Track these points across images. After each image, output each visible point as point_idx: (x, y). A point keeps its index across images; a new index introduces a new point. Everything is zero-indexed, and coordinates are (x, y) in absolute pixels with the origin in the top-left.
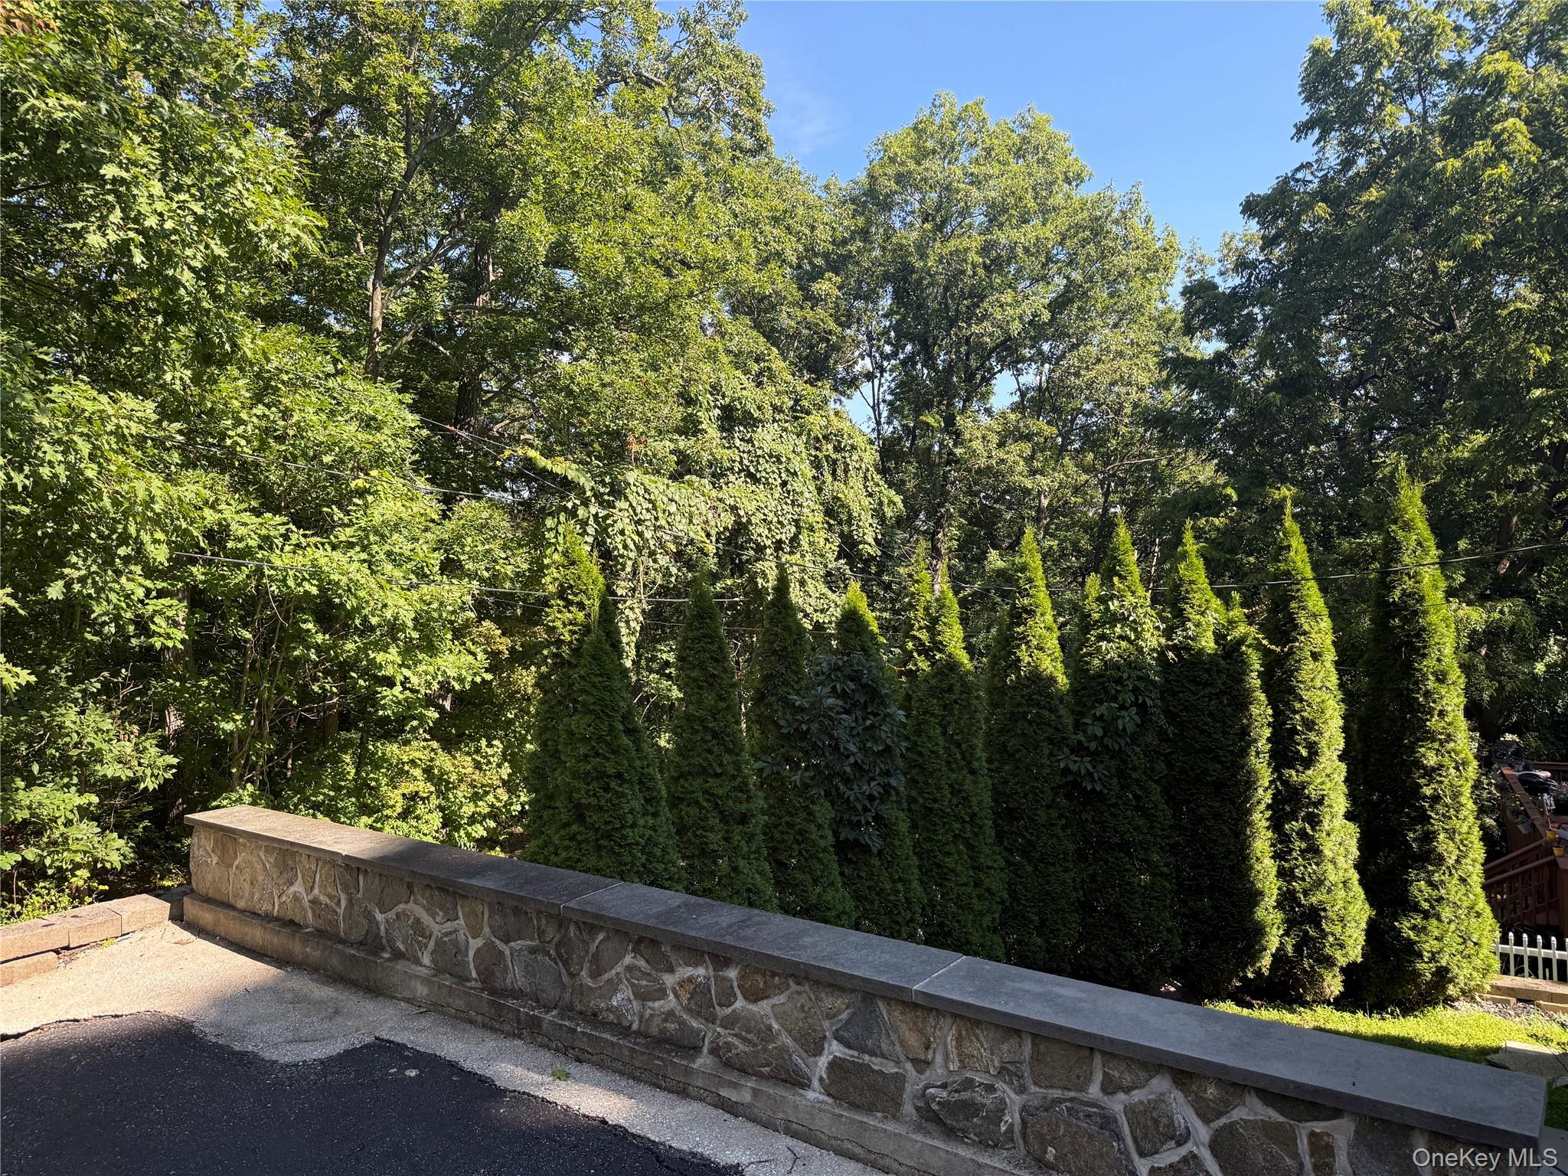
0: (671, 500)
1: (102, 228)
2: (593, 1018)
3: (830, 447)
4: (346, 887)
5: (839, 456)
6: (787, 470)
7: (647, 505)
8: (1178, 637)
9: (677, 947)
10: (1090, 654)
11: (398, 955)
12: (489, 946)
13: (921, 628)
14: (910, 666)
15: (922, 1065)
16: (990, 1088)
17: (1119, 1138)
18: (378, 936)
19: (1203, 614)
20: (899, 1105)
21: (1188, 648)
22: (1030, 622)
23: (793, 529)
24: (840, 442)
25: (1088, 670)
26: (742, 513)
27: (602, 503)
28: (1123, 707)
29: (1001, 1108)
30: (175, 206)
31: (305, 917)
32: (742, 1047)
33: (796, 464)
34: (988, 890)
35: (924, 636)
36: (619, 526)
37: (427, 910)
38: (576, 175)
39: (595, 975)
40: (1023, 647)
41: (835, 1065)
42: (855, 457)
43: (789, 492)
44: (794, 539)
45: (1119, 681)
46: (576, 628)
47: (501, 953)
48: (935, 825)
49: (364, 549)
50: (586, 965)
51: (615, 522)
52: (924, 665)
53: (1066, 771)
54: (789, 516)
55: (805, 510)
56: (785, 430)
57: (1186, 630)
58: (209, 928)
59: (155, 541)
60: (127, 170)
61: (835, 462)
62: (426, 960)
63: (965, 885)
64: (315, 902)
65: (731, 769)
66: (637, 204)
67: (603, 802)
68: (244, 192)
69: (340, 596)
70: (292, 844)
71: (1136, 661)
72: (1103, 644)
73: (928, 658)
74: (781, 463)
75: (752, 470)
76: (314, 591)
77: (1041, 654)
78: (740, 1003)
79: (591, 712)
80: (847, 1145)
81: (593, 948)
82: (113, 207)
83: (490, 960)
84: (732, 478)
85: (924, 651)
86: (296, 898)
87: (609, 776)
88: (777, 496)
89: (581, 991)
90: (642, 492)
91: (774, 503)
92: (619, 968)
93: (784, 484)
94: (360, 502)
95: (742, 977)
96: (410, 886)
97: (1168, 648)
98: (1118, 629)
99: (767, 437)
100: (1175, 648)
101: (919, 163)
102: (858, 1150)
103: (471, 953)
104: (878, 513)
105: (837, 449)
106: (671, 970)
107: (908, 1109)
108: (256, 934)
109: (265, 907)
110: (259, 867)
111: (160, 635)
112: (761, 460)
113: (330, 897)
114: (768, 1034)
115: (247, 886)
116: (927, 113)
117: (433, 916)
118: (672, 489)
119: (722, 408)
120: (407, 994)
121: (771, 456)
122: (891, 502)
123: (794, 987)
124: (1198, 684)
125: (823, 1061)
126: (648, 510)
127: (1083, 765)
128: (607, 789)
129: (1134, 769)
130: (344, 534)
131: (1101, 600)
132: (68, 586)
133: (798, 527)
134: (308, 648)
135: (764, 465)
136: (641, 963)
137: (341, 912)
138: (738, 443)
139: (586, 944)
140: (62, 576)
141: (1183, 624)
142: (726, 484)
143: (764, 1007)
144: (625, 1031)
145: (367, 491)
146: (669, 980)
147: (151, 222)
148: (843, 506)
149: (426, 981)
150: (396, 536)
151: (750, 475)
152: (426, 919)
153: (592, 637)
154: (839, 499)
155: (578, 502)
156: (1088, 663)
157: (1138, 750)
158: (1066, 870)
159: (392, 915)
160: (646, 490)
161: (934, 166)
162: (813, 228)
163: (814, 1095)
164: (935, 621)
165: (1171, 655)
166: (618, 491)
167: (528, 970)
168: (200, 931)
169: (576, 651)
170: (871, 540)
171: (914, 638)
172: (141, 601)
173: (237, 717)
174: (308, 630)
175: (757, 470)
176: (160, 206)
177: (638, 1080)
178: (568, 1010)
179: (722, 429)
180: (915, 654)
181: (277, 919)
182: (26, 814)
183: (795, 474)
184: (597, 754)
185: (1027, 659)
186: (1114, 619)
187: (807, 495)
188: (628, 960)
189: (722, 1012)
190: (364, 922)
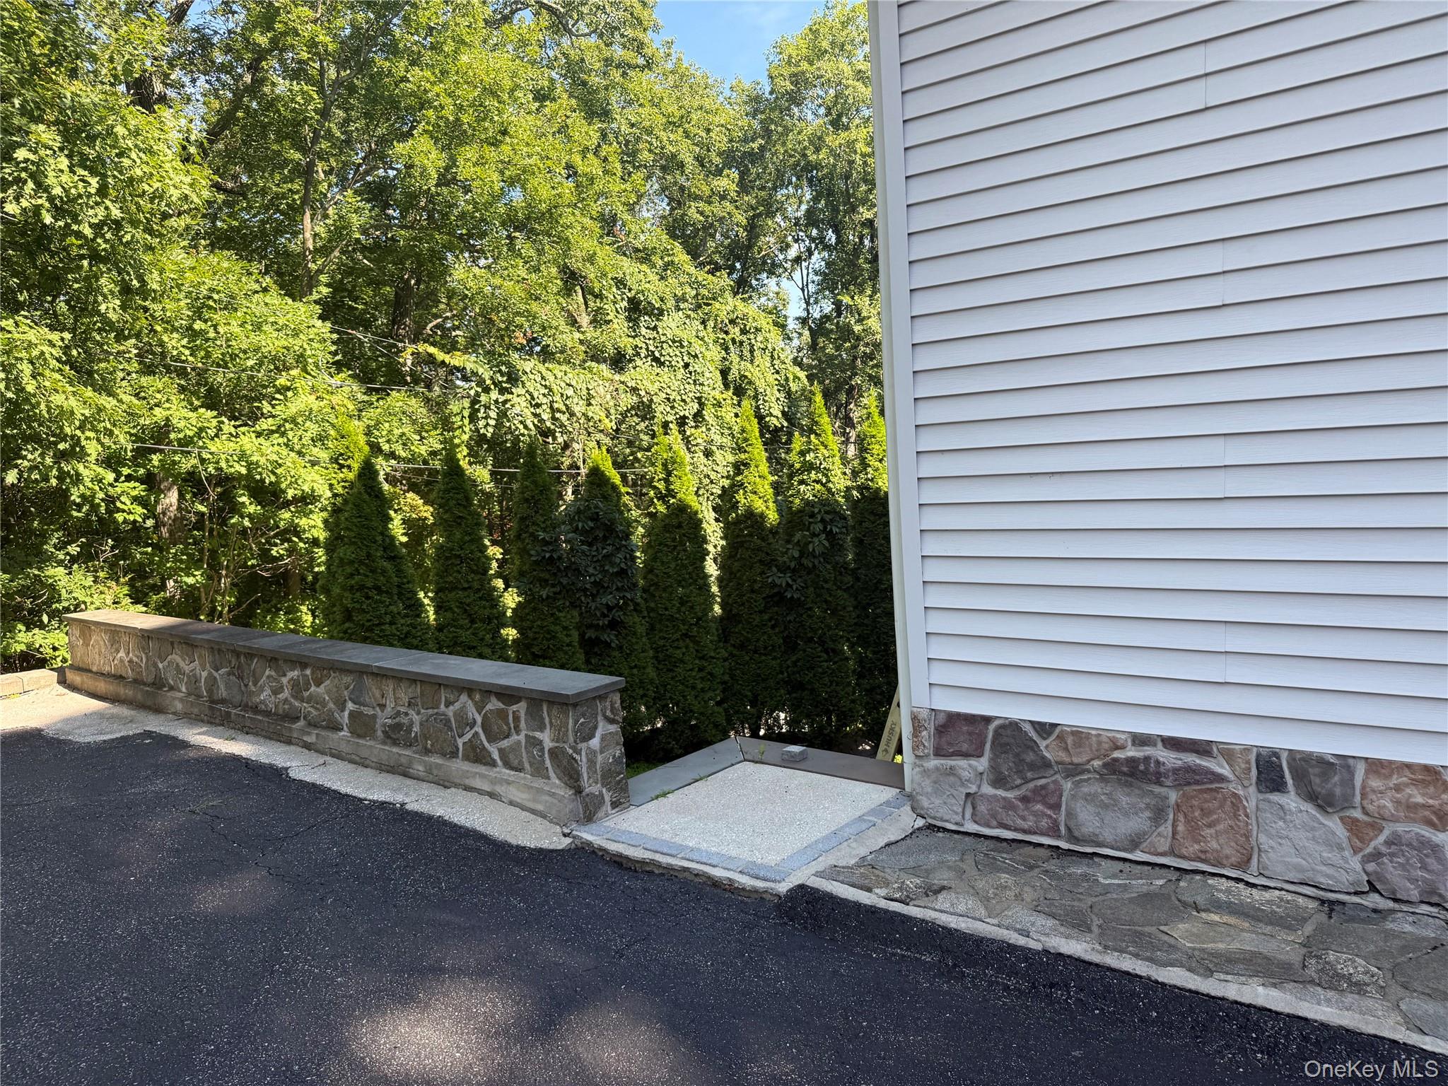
0: (569, 385)
1: (17, 199)
2: (255, 709)
3: (737, 330)
4: (143, 649)
5: (744, 338)
6: (689, 353)
7: (544, 391)
8: (861, 479)
9: (286, 661)
10: (792, 496)
11: (172, 688)
12: (210, 674)
13: (660, 480)
14: (652, 509)
15: (382, 706)
16: (406, 714)
17: (452, 730)
18: (161, 678)
19: (881, 461)
20: (375, 731)
21: (868, 488)
22: (746, 473)
23: (696, 406)
24: (745, 325)
25: (791, 507)
26: (643, 393)
27: (502, 391)
28: (814, 535)
29: (412, 723)
30: (76, 178)
31: (127, 672)
32: (315, 713)
33: (697, 347)
34: (711, 674)
35: (661, 486)
36: (517, 410)
37: (181, 657)
38: (460, 108)
39: (255, 685)
40: (741, 492)
41: (352, 714)
42: (760, 338)
43: (690, 373)
44: (698, 416)
45: (812, 515)
46: (347, 484)
47: (215, 678)
48: (667, 627)
49: (283, 434)
50: (251, 679)
51: (512, 406)
52: (661, 508)
53: (774, 585)
54: (691, 395)
55: (706, 388)
56: (688, 317)
57: (867, 474)
58: (79, 686)
59: (87, 438)
60: (35, 153)
61: (741, 343)
62: (184, 689)
63: (691, 670)
64: (131, 661)
65: (476, 585)
66: (512, 130)
67: (364, 607)
68: (138, 161)
69: (260, 474)
70: (115, 625)
71: (827, 499)
72: (802, 488)
73: (665, 502)
74: (682, 346)
75: (657, 354)
76: (244, 471)
77: (754, 497)
78: (313, 688)
79: (355, 543)
80: (353, 757)
81: (253, 667)
82: (26, 180)
83: (212, 681)
84: (639, 362)
85: (662, 498)
86: (121, 661)
87: (368, 588)
88: (679, 376)
89: (251, 694)
90: (539, 379)
91: (677, 383)
92: (264, 678)
93: (686, 366)
94: (282, 397)
95: (313, 673)
96: (172, 643)
97: (853, 488)
98: (813, 475)
99: (672, 324)
100: (860, 489)
101: (811, 63)
102: (357, 758)
103: (203, 680)
104: (784, 387)
105: (744, 332)
106: (285, 675)
107: (379, 733)
108: (102, 686)
109: (107, 669)
110: (102, 643)
111: (124, 511)
112: (665, 346)
113: (138, 657)
114: (324, 704)
115: (97, 656)
116: (821, 15)
117: (184, 660)
118: (570, 375)
119: (631, 300)
120: (173, 710)
121: (674, 342)
122: (796, 378)
123: (333, 675)
124: (876, 515)
125: (346, 713)
126: (544, 395)
127: (782, 580)
128: (368, 598)
129: (826, 581)
130: (264, 424)
131: (802, 453)
132: (21, 473)
133: (701, 404)
134: (243, 518)
135: (667, 350)
136: (273, 673)
137: (143, 666)
138: (644, 331)
139: (249, 665)
140: (16, 466)
141: (865, 469)
142: (634, 368)
143: (321, 689)
144: (267, 713)
145: (288, 389)
146: (284, 680)
147: (57, 191)
148: (750, 383)
149: (181, 700)
150: (308, 424)
151: (656, 360)
152: (182, 664)
153: (355, 490)
154: (746, 377)
155: (479, 390)
156: (791, 502)
157: (829, 567)
158: (775, 658)
159: (166, 663)
160: (543, 378)
161: (825, 66)
162: (708, 131)
163: (345, 733)
164: (669, 474)
165: (855, 493)
166: (514, 378)
167: (228, 687)
168: (73, 688)
169: (346, 501)
170: (777, 412)
171: (655, 488)
172: (111, 485)
173: (196, 573)
174: (243, 503)
175: (661, 355)
176: (65, 178)
177: (271, 739)
178: (246, 707)
179: (629, 319)
180: (655, 500)
181: (114, 676)
182: (23, 648)
183: (696, 356)
184: (359, 574)
185: (743, 501)
186: (809, 467)
187: (707, 375)
188: (267, 673)
189: (306, 694)
190: (153, 669)
